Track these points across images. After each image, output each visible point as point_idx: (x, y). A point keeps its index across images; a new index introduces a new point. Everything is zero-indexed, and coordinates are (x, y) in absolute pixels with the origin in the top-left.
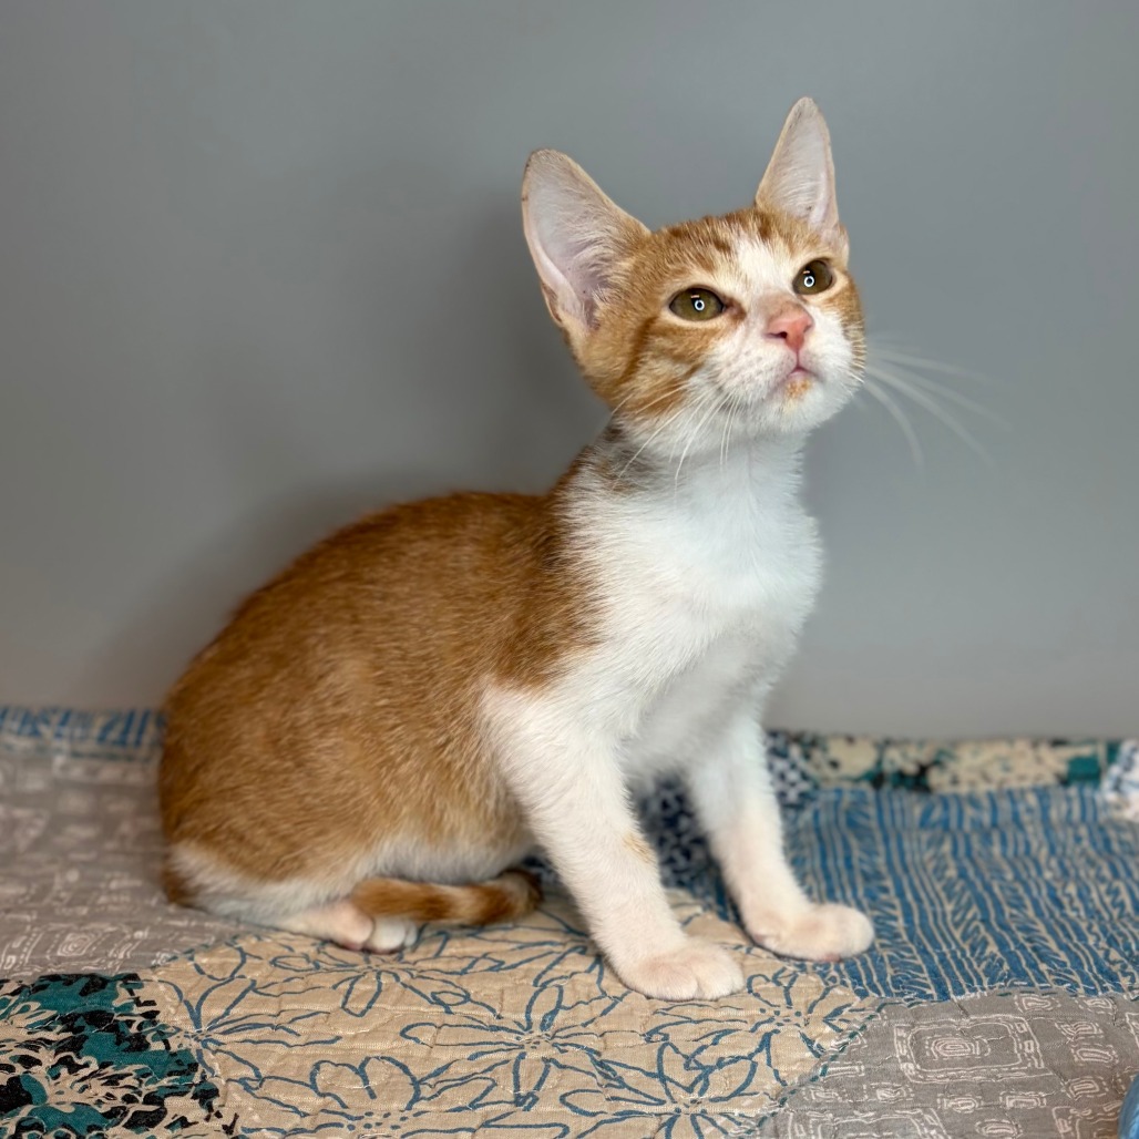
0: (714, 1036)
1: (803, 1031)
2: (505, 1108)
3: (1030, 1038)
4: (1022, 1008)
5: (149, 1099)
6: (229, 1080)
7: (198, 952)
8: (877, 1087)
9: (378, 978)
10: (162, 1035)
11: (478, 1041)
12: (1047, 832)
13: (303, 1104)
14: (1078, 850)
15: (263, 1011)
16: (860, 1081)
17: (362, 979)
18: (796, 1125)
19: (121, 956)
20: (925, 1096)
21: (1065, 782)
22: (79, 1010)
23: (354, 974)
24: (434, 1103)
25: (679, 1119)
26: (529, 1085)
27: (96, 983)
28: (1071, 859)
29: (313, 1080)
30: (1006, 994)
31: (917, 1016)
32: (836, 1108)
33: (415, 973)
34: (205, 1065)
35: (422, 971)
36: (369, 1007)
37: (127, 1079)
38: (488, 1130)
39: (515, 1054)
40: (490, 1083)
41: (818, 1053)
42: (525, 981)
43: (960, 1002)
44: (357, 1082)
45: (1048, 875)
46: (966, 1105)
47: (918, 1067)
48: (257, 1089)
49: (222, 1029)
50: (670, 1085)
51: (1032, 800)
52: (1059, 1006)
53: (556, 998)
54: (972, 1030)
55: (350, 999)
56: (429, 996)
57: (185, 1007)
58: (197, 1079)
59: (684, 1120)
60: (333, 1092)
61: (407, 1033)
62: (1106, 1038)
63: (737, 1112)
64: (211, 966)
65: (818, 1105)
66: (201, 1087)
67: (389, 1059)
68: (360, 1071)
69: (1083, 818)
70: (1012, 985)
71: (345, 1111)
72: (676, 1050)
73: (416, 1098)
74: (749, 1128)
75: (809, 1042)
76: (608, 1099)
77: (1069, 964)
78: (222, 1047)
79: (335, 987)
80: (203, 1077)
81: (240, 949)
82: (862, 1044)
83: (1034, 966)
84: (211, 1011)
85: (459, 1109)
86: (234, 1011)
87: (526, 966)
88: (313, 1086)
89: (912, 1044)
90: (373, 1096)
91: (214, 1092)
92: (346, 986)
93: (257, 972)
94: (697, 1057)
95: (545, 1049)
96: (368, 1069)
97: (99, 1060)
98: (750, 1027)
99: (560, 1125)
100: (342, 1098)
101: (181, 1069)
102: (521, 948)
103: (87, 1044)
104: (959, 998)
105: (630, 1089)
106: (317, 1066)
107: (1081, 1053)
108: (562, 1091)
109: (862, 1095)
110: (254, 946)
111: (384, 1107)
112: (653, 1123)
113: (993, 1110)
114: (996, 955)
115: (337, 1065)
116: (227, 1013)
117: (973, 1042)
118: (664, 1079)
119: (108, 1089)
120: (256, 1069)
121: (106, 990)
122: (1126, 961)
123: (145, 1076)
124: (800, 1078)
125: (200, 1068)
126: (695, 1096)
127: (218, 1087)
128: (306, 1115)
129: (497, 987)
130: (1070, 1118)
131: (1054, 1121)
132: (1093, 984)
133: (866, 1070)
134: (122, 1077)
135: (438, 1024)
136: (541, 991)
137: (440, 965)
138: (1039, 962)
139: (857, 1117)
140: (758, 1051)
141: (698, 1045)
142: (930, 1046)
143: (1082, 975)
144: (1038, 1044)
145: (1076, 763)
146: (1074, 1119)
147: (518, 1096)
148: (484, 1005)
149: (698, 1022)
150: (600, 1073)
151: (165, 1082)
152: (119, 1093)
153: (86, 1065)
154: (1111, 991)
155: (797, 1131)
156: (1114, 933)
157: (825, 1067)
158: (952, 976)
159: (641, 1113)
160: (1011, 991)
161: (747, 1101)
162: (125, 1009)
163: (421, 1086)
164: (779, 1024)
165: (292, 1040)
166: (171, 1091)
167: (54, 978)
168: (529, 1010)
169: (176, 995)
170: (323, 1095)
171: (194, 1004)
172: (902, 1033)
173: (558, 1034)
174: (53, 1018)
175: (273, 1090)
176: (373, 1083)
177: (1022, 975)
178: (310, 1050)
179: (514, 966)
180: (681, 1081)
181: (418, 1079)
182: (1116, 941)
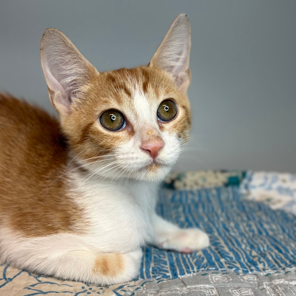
4: (213, 281)
14: (233, 210)
21: (226, 185)
28: (230, 213)
30: (205, 274)
31: (161, 287)
43: (182, 279)
45: (222, 219)
51: (214, 192)
52: (231, 280)
54: (188, 293)
69: (234, 199)
70: (208, 270)
77: (234, 259)
98: (73, 295)
114: (201, 256)
132: (245, 268)
138: (220, 257)
143: (241, 264)
149: (45, 293)
154: (255, 271)
158: (180, 266)
160: (207, 272)
177: (212, 264)
182: (254, 247)
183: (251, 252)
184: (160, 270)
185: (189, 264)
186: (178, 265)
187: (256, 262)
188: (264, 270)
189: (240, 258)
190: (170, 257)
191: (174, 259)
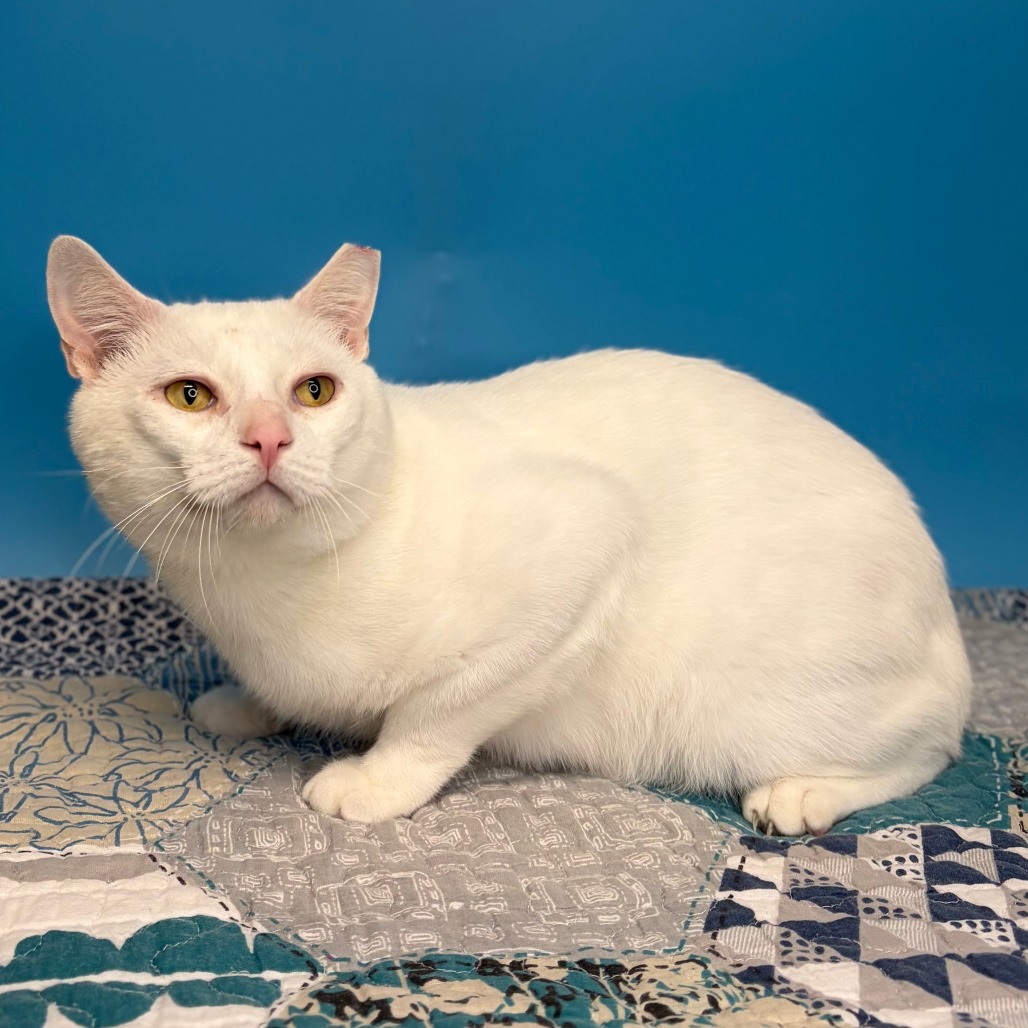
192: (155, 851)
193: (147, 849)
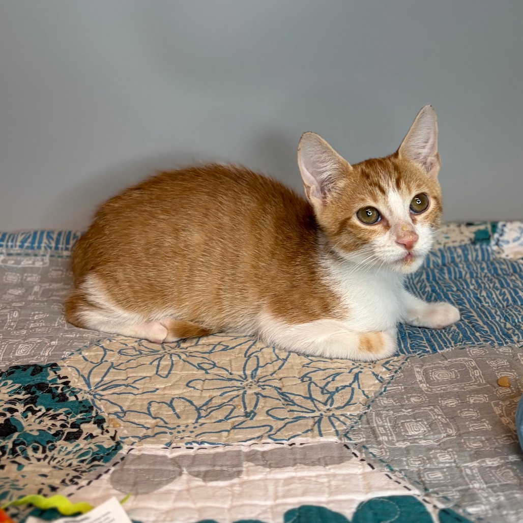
0: (332, 377)
1: (373, 370)
2: (242, 419)
3: (476, 369)
4: (471, 355)
5: (74, 425)
6: (109, 414)
7: (83, 350)
8: (411, 397)
9: (171, 358)
10: (73, 393)
11: (223, 386)
12: (468, 267)
13: (146, 423)
14: (483, 274)
15: (119, 378)
16: (402, 394)
17: (163, 359)
18: (377, 418)
19: (47, 354)
20: (433, 400)
21: (474, 242)
22: (32, 383)
23: (159, 356)
24: (208, 418)
25: (323, 419)
26: (251, 407)
27: (38, 369)
28: (481, 279)
29: (149, 411)
30: (463, 348)
31: (424, 361)
32: (394, 409)
33: (187, 354)
34: (97, 407)
35: (191, 353)
36: (169, 373)
37: (60, 416)
38: (236, 431)
39: (241, 392)
40: (232, 407)
41: (381, 381)
42: (240, 355)
43: (442, 353)
44: (169, 411)
45: (472, 287)
46: (452, 403)
47: (428, 385)
48: (123, 417)
49: (101, 388)
50: (316, 402)
51: (460, 251)
52: (488, 352)
53: (256, 363)
54: (450, 366)
55: (159, 370)
56: (196, 365)
57: (82, 379)
58: (94, 414)
59: (325, 419)
60: (160, 416)
61: (190, 385)
62: (511, 366)
63: (349, 413)
64: (91, 356)
65: (385, 407)
66: (97, 418)
67: (183, 398)
68: (171, 405)
69: (483, 259)
70: (465, 344)
71: (167, 425)
72: (316, 385)
73: (199, 417)
74: (355, 421)
75: (376, 376)
76: (288, 411)
77: (489, 332)
78: (103, 397)
79: (151, 363)
80: (97, 413)
81: (102, 347)
82: (401, 376)
83: (473, 334)
84: (94, 380)
85: (220, 421)
86: (105, 379)
87: (239, 347)
88: (150, 414)
89: (423, 374)
90: (179, 417)
91: (103, 420)
92: (156, 363)
93: (113, 358)
94: (326, 388)
95: (255, 388)
96: (174, 404)
97: (45, 407)
98: (348, 371)
99: (268, 426)
100: (165, 419)
101: (85, 409)
102: (235, 339)
103: (38, 400)
104: (441, 351)
105: (298, 406)
106: (150, 404)
107: (501, 374)
108: (266, 409)
109: (405, 401)
110: (109, 345)
111: (185, 422)
112: (311, 422)
113: (464, 404)
114: (456, 330)
115: (159, 403)
116: (102, 380)
117: (451, 371)
118: (313, 400)
119: (53, 422)
120: (121, 407)
121: (43, 372)
122: (514, 328)
123: (69, 413)
124: (375, 394)
125: (95, 408)
126: (328, 407)
127: (105, 417)
128: (148, 428)
129: (228, 359)
130: (500, 406)
131: (493, 408)
132: (500, 341)
133: (405, 388)
134: (58, 415)
135: (203, 379)
136: (248, 359)
137: (199, 349)
138: (475, 332)
139: (404, 412)
140: (354, 382)
141: (325, 381)
142: (432, 375)
143: (496, 337)
144: (481, 372)
145: (477, 233)
146: (502, 406)
147: (246, 413)
148: (223, 368)
149: (324, 370)
150: (283, 398)
151: (79, 416)
152: (58, 423)
153: (40, 410)
154: (510, 343)
155: (377, 421)
156: (507, 314)
157: (386, 388)
158: (436, 341)
159: (305, 417)
160: (464, 346)
161: (353, 408)
162: (54, 381)
163: (200, 411)
164: (361, 368)
165: (136, 392)
166: (83, 421)
167: (17, 367)
168: (244, 369)
169: (77, 373)
170: (155, 418)
171: (86, 376)
172: (418, 370)
173: (260, 380)
174: (20, 388)
175: (131, 417)
176: (178, 411)
177: (469, 339)
178: (145, 396)
179: (233, 348)
180: (321, 400)
181: (198, 407)
182: (508, 318)
183: (505, 325)
184: (419, 346)
185: (445, 340)
186: (435, 341)
187: (510, 335)
188: (518, 342)
189: (494, 331)
190: (425, 333)
191: (429, 334)
192: (346, 441)
193: (340, 439)
